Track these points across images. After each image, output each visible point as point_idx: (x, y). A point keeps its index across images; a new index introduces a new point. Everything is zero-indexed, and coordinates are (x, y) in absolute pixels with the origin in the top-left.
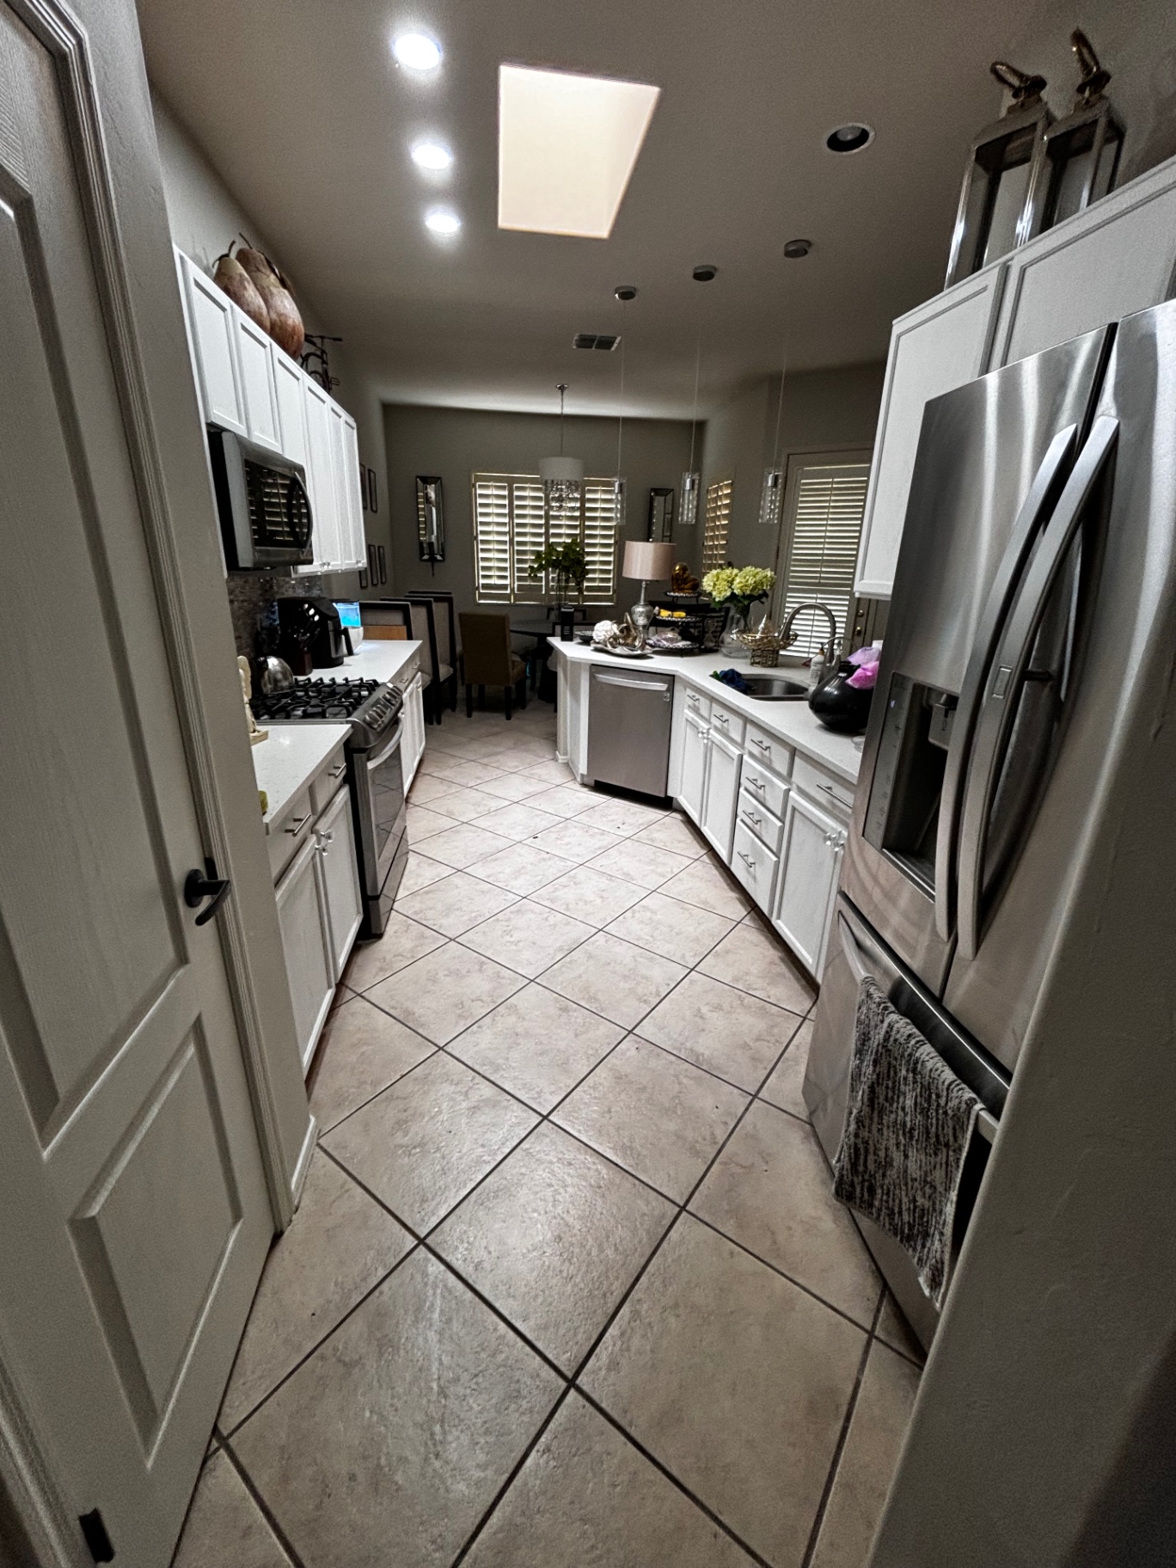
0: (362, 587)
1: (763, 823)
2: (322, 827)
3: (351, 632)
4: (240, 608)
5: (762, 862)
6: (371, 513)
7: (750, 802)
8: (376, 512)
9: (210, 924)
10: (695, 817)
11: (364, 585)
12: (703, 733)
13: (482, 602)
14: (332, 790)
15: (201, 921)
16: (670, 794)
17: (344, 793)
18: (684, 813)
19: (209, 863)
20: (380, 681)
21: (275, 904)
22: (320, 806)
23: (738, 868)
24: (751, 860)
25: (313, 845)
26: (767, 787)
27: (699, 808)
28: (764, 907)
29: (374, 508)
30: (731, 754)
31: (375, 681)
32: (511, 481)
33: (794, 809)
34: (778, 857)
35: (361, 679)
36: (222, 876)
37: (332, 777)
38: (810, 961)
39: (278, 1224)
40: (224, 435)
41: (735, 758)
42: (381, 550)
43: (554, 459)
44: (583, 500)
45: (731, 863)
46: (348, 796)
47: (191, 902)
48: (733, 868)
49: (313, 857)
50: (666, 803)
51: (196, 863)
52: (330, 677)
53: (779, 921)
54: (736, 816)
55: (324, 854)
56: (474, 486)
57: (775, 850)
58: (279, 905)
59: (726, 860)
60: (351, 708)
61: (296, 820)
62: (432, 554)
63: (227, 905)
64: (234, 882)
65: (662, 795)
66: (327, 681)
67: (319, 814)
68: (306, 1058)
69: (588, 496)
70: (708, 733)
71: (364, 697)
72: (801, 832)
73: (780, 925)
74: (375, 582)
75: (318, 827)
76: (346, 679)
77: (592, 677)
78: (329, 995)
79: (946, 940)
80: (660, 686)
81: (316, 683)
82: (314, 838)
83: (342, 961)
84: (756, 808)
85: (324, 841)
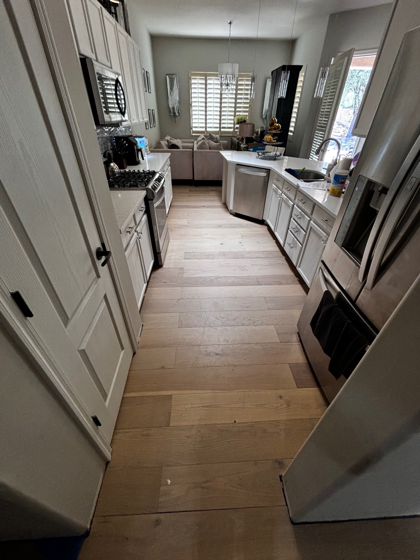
0: (146, 129)
1: (298, 232)
2: (138, 229)
3: (143, 150)
4: (102, 141)
5: (296, 247)
6: (149, 93)
7: (295, 224)
8: (150, 93)
9: (106, 266)
10: (272, 227)
11: (147, 128)
12: (279, 195)
13: (194, 134)
14: (141, 216)
15: (103, 265)
16: (264, 219)
17: (145, 217)
18: (268, 226)
19: (103, 245)
20: (156, 171)
21: (125, 257)
22: (138, 222)
23: (287, 249)
24: (292, 246)
25: (136, 236)
26: (302, 218)
27: (274, 224)
28: (294, 263)
29: (150, 91)
30: (289, 204)
31: (154, 171)
32: (206, 76)
33: (311, 228)
34: (302, 246)
35: (149, 170)
36: (108, 250)
37: (141, 211)
38: (309, 282)
39: (134, 351)
40: (87, 59)
41: (291, 206)
42: (153, 111)
43: (225, 64)
44: (237, 85)
45: (284, 246)
46: (146, 218)
47: (99, 258)
48: (285, 248)
49: (137, 241)
50: (262, 222)
51: (99, 245)
52: (137, 170)
53: (299, 269)
54: (288, 229)
55: (140, 239)
56: (190, 78)
57: (301, 243)
58: (127, 257)
59: (282, 245)
60: (146, 183)
61: (130, 228)
62: (174, 113)
63: (111, 259)
64: (112, 251)
65: (261, 219)
66: (136, 171)
67: (137, 225)
68: (139, 305)
69: (239, 83)
70: (281, 195)
71: (151, 178)
72: (313, 236)
73: (300, 270)
74: (151, 126)
75: (137, 230)
76: (143, 170)
77: (236, 170)
78: (145, 285)
79: (361, 282)
80: (264, 174)
81: (132, 172)
82: (136, 234)
83: (148, 275)
84: (297, 227)
85: (140, 234)
